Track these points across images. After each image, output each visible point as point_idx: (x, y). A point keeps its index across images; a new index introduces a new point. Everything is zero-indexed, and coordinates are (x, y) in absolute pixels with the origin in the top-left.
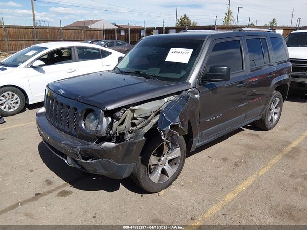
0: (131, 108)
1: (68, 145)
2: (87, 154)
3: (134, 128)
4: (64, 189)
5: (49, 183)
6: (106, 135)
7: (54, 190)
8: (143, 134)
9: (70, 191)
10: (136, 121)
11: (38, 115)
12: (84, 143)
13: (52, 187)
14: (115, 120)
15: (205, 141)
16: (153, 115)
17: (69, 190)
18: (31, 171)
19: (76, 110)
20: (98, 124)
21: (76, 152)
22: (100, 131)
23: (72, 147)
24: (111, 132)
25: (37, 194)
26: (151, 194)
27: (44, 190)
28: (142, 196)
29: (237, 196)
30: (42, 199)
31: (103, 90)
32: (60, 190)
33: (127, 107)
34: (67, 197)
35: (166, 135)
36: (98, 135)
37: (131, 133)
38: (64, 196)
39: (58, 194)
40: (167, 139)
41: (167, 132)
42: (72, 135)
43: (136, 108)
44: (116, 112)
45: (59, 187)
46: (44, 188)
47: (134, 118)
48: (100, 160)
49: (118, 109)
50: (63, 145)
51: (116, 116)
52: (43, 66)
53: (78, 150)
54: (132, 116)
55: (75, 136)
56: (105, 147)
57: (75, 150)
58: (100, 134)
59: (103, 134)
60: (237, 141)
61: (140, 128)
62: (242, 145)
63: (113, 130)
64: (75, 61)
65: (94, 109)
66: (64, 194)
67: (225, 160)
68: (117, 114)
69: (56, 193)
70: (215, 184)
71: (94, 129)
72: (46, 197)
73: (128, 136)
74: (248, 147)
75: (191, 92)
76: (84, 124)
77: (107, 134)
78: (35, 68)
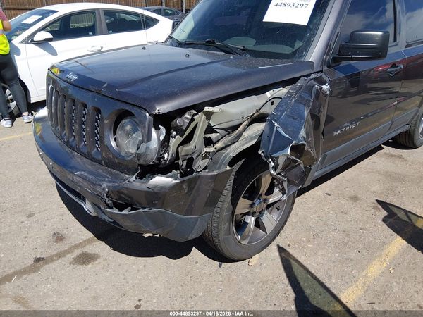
0: (206, 109)
1: (85, 179)
2: (121, 198)
3: (210, 149)
4: (84, 250)
5: (59, 238)
6: (157, 162)
7: (68, 252)
8: (228, 159)
9: (95, 254)
10: (213, 136)
11: (37, 120)
12: (116, 177)
13: (63, 246)
14: (174, 133)
15: (326, 169)
16: (245, 124)
17: (93, 252)
18: (30, 215)
19: (98, 111)
20: (142, 142)
21: (100, 193)
22: (145, 154)
23: (92, 183)
24: (166, 155)
25: (38, 260)
26: (236, 263)
27: (51, 252)
28: (220, 266)
29: (388, 267)
30: (45, 270)
31: (150, 74)
32: (78, 252)
33: (198, 107)
34: (90, 265)
35: (280, 167)
36: (142, 162)
37: (204, 158)
38: (84, 263)
39: (75, 259)
40: (279, 174)
41: (281, 161)
42: (94, 160)
43: (216, 109)
44: (176, 118)
45: (77, 246)
46: (49, 247)
47: (210, 129)
48: (146, 210)
49: (180, 112)
50: (76, 179)
51: (177, 126)
52: (50, 40)
53: (104, 189)
54: (206, 125)
55: (100, 163)
56: (156, 186)
57: (99, 189)
58: (144, 161)
59: (152, 159)
60: (368, 167)
61: (222, 149)
62: (379, 172)
63: (170, 153)
64: (102, 33)
65: (134, 110)
66: (85, 259)
67: (355, 199)
68: (178, 121)
69: (70, 257)
70: (346, 244)
71: (133, 150)
72: (53, 265)
73: (200, 164)
74: (390, 176)
75: (315, 79)
76: (115, 140)
77: (159, 159)
78: (38, 44)
